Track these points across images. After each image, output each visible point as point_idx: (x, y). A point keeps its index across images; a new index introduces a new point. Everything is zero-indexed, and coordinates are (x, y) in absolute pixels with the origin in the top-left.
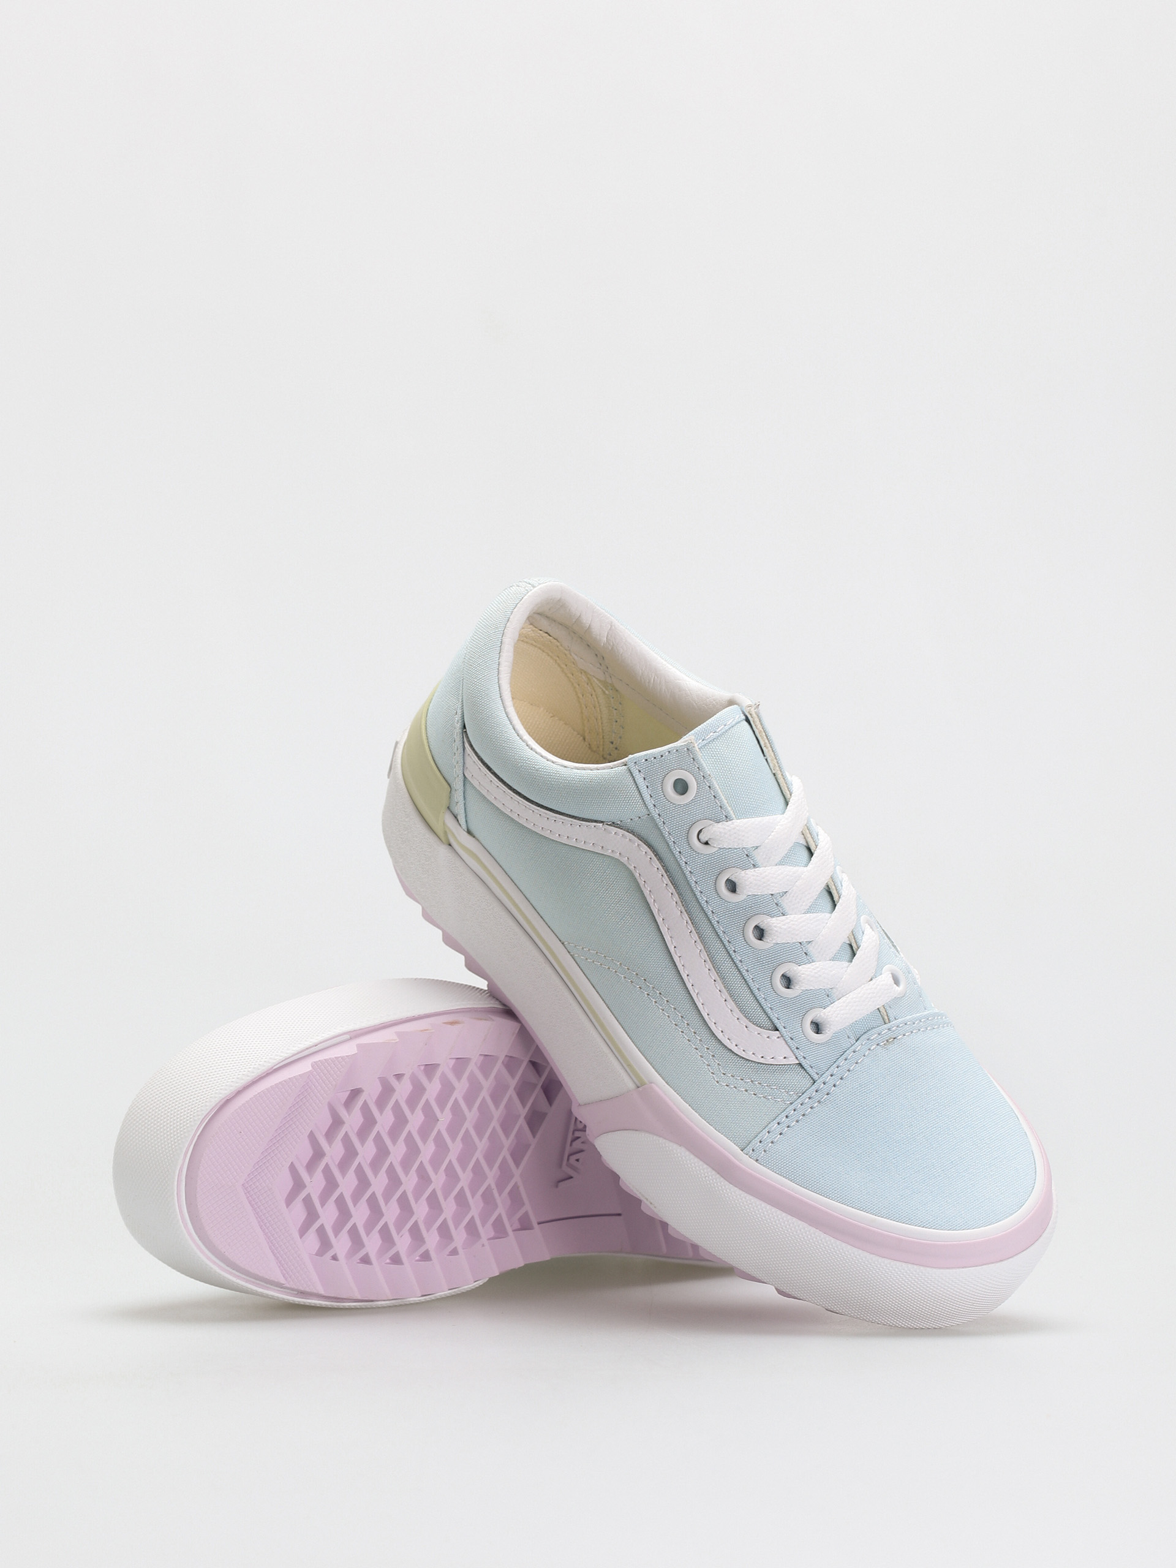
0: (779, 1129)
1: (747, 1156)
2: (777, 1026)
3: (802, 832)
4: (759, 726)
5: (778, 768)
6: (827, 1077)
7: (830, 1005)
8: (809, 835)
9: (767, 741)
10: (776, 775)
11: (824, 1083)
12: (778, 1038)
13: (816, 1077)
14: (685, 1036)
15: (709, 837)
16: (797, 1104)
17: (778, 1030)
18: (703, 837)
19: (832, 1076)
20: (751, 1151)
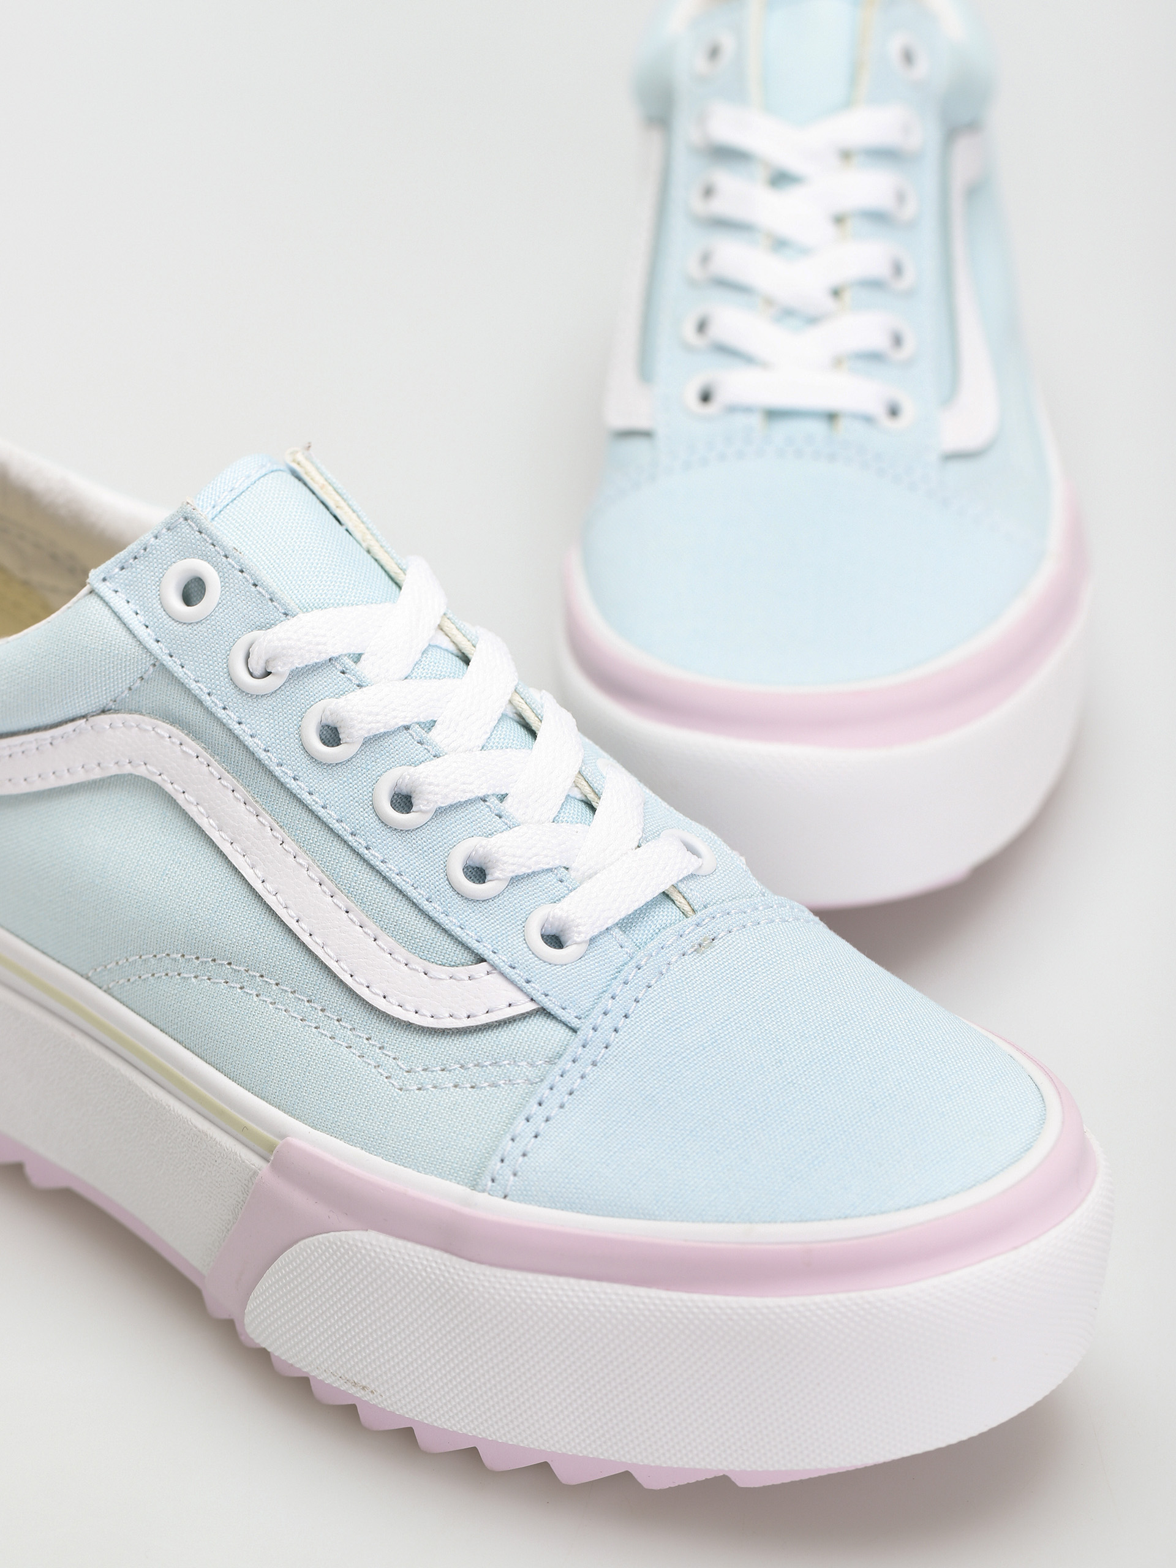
0: (531, 1129)
1: (486, 1194)
2: (480, 952)
3: (439, 625)
4: (318, 477)
5: (369, 537)
6: (596, 1018)
7: (567, 894)
8: (455, 632)
9: (338, 498)
10: (371, 549)
11: (595, 1029)
12: (488, 973)
13: (575, 1023)
14: (325, 1032)
15: (264, 658)
16: (553, 1077)
17: (483, 960)
18: (258, 668)
19: (605, 1014)
20: (490, 1183)
